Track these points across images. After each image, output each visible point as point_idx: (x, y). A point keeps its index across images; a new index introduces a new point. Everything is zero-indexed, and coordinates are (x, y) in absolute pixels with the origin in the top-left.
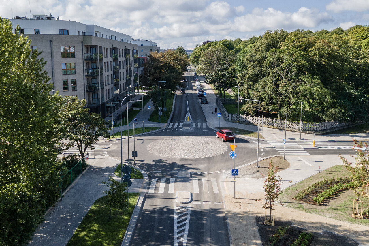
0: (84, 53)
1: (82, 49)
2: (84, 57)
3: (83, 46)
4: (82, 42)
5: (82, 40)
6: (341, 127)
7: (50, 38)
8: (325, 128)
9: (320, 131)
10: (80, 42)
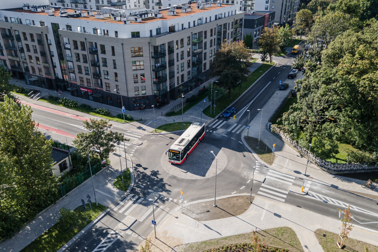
0: (150, 52)
1: (149, 48)
2: (151, 55)
3: (150, 47)
4: (149, 43)
5: (149, 41)
6: (369, 169)
7: (122, 42)
8: (343, 169)
9: (335, 171)
10: (148, 43)
